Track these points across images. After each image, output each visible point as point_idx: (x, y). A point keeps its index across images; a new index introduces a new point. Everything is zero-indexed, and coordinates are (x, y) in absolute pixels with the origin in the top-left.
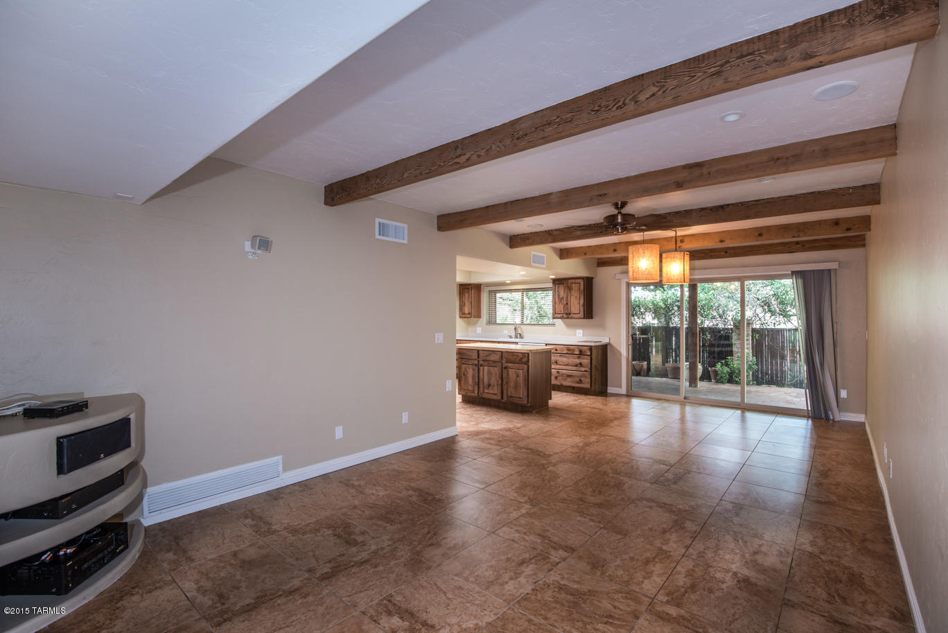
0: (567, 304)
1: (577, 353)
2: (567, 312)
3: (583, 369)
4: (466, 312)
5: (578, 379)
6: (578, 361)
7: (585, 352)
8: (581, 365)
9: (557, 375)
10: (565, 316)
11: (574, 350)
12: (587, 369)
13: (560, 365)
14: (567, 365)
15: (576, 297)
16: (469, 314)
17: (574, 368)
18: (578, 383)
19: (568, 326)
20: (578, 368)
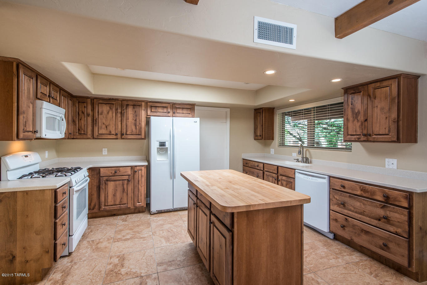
0: (366, 120)
1: (380, 198)
2: (365, 132)
3: (392, 229)
4: (259, 135)
5: (381, 243)
6: (381, 212)
7: (395, 199)
8: (387, 219)
9: (344, 223)
10: (363, 138)
11: (373, 193)
12: (399, 230)
13: (350, 210)
14: (360, 214)
15: (382, 109)
16: (260, 136)
17: (375, 222)
18: (381, 248)
19: (370, 152)
20: (381, 224)
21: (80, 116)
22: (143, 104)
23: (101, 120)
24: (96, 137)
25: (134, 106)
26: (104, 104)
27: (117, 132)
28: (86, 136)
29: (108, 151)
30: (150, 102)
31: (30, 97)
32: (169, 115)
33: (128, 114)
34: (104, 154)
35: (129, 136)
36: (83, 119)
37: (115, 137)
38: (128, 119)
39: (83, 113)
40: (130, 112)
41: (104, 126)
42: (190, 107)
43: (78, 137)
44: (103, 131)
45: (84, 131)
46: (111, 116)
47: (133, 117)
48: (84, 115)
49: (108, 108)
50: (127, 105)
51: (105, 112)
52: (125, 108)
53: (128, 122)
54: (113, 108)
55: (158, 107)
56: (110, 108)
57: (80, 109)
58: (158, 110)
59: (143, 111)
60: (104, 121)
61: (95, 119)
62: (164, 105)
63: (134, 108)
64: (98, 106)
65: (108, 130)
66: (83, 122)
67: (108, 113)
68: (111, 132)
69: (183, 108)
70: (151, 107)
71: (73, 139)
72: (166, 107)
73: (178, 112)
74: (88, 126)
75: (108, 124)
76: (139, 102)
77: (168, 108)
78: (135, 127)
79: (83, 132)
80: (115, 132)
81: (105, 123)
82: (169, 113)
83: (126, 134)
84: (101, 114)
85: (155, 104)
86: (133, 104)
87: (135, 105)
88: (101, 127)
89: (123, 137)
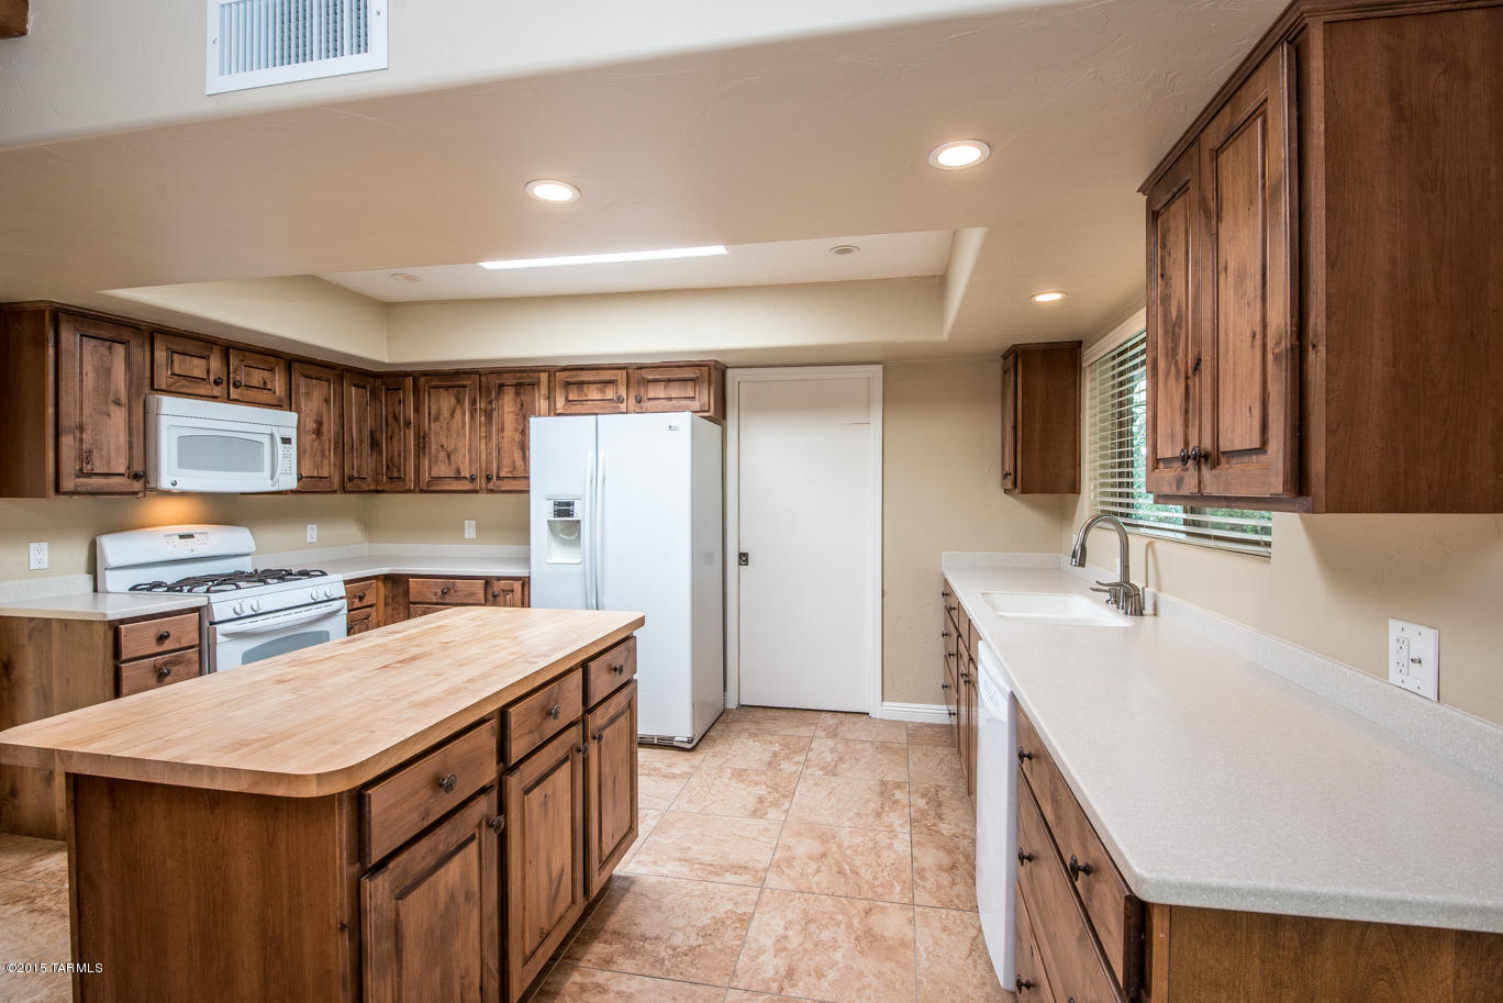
21: (390, 428)
22: (544, 377)
23: (438, 436)
24: (425, 488)
25: (519, 387)
26: (442, 390)
27: (474, 472)
28: (402, 483)
29: (479, 529)
30: (565, 369)
31: (112, 388)
32: (623, 407)
33: (503, 412)
34: (467, 536)
35: (506, 481)
36: (397, 437)
37: (467, 486)
38: (503, 430)
39: (396, 418)
40: (508, 404)
41: (442, 455)
42: (692, 376)
43: (387, 488)
44: (442, 470)
45: (399, 471)
46: (460, 424)
47: (517, 420)
48: (399, 426)
49: (453, 400)
50: (501, 386)
51: (446, 413)
52: (493, 395)
53: (503, 438)
54: (464, 399)
55: (589, 383)
56: (459, 401)
57: (390, 410)
58: (586, 395)
59: (542, 401)
60: (443, 440)
61: (422, 434)
62: (606, 375)
63: (517, 394)
64: (429, 393)
65: (454, 466)
66: (395, 443)
67: (452, 415)
68: (459, 473)
69: (669, 380)
70: (567, 384)
71: (377, 492)
72: (611, 382)
73: (651, 395)
74: (407, 456)
75: (452, 447)
76: (531, 374)
77: (617, 386)
78: (521, 454)
79: (396, 475)
80: (470, 472)
81: (445, 446)
82: (620, 400)
83: (499, 478)
84: (437, 419)
85: (577, 376)
86: (514, 382)
87: (521, 384)
88: (437, 457)
89: (491, 486)
